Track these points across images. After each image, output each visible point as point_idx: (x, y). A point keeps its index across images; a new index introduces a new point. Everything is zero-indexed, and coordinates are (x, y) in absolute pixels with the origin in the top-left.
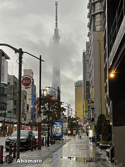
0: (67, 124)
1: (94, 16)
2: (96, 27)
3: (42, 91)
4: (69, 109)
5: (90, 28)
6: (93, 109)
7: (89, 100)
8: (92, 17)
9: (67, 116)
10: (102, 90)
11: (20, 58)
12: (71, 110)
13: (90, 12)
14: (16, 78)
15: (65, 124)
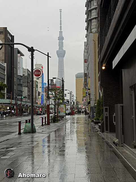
0: (69, 107)
1: (91, 20)
2: (92, 30)
3: (50, 81)
4: (71, 95)
5: (87, 30)
6: (89, 94)
7: (87, 87)
8: (89, 21)
9: (69, 100)
10: (96, 80)
11: (32, 55)
12: (72, 95)
13: (88, 18)
14: (29, 71)
15: (68, 107)
